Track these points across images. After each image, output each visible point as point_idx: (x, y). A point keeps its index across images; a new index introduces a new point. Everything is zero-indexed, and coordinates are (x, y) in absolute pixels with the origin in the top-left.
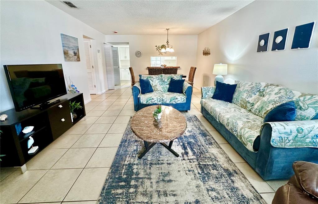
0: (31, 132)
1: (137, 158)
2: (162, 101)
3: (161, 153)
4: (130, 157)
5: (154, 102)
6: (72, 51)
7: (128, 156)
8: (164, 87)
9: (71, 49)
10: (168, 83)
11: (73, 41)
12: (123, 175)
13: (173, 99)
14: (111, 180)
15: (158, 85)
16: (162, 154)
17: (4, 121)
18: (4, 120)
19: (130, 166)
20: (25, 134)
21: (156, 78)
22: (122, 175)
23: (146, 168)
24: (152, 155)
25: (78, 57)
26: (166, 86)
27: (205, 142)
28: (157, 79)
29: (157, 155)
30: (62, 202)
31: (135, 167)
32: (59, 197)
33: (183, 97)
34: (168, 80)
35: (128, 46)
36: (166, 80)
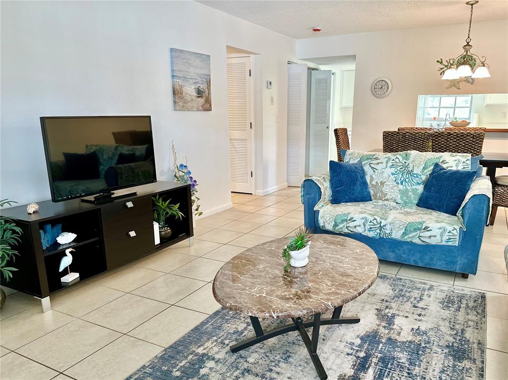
0: (70, 243)
1: (228, 348)
2: (378, 231)
3: (289, 357)
4: (216, 341)
5: (354, 230)
6: (193, 87)
7: (215, 338)
8: (407, 191)
9: (191, 81)
10: (424, 178)
11: (198, 62)
12: (177, 370)
13: (415, 230)
14: (148, 370)
15: (390, 183)
16: (290, 360)
17: (30, 214)
18: (32, 213)
19: (202, 359)
20: (60, 245)
21: (387, 163)
22: (175, 370)
23: (228, 375)
24: (265, 353)
25: (208, 101)
26: (414, 187)
27: (443, 371)
28: (390, 164)
29: (278, 357)
30: (61, 373)
31: (211, 364)
32: (62, 365)
33: (450, 228)
34: (424, 168)
35: (352, 66)
36: (417, 171)
